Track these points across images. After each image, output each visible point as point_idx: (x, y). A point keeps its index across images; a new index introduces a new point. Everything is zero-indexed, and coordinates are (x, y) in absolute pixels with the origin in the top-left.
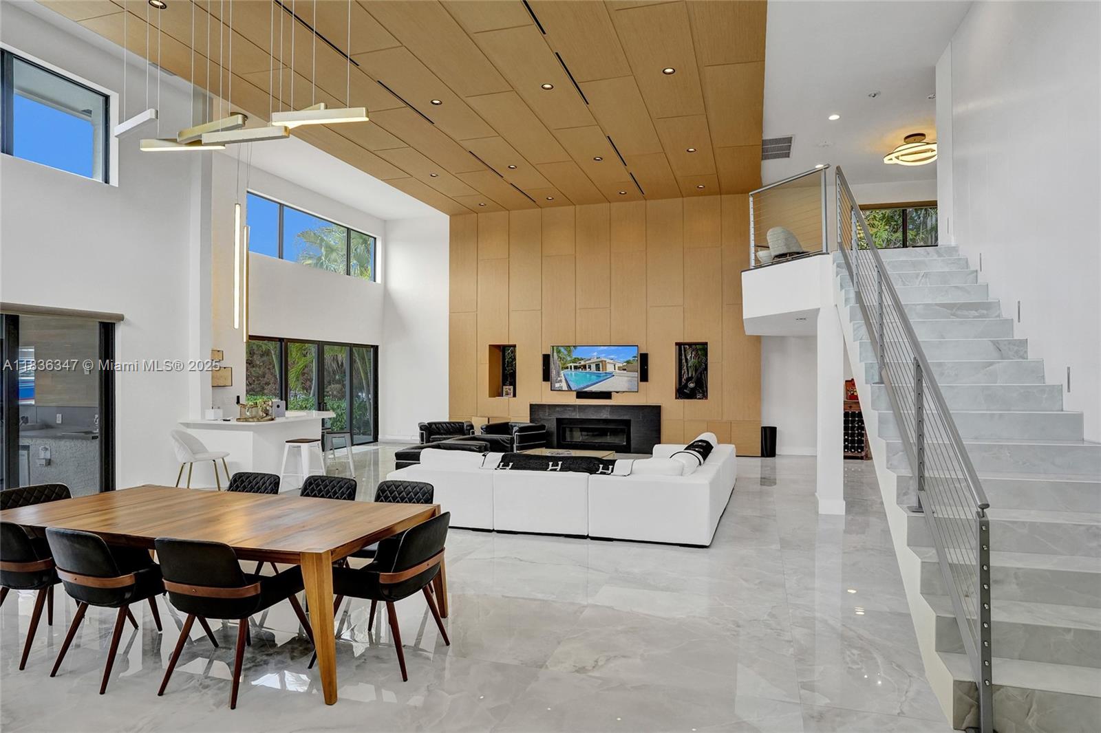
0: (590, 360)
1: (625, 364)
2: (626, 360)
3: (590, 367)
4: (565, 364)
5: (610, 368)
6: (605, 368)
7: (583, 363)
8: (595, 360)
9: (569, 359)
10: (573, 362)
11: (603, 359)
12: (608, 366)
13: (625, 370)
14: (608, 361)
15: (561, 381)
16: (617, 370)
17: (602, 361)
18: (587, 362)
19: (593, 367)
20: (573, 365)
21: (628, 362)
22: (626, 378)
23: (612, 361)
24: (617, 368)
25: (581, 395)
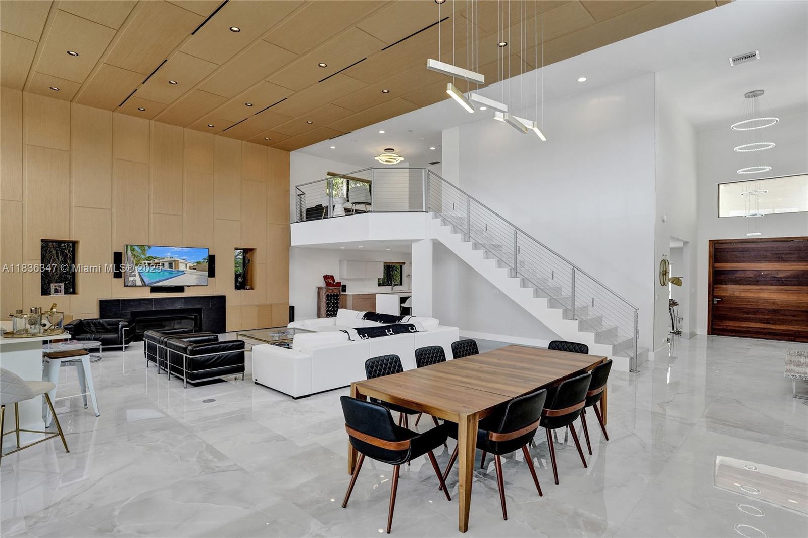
0: (164, 259)
1: (196, 264)
2: (196, 261)
3: (163, 265)
4: (139, 261)
5: (182, 267)
6: (177, 266)
7: (156, 261)
8: (169, 259)
9: (143, 257)
10: (147, 260)
11: (177, 259)
12: (180, 265)
13: (195, 269)
14: (180, 261)
15: (135, 275)
16: (188, 269)
17: (175, 261)
18: (161, 261)
19: (167, 265)
20: (147, 262)
21: (198, 263)
22: (195, 276)
23: (184, 261)
24: (188, 267)
25: (154, 289)
